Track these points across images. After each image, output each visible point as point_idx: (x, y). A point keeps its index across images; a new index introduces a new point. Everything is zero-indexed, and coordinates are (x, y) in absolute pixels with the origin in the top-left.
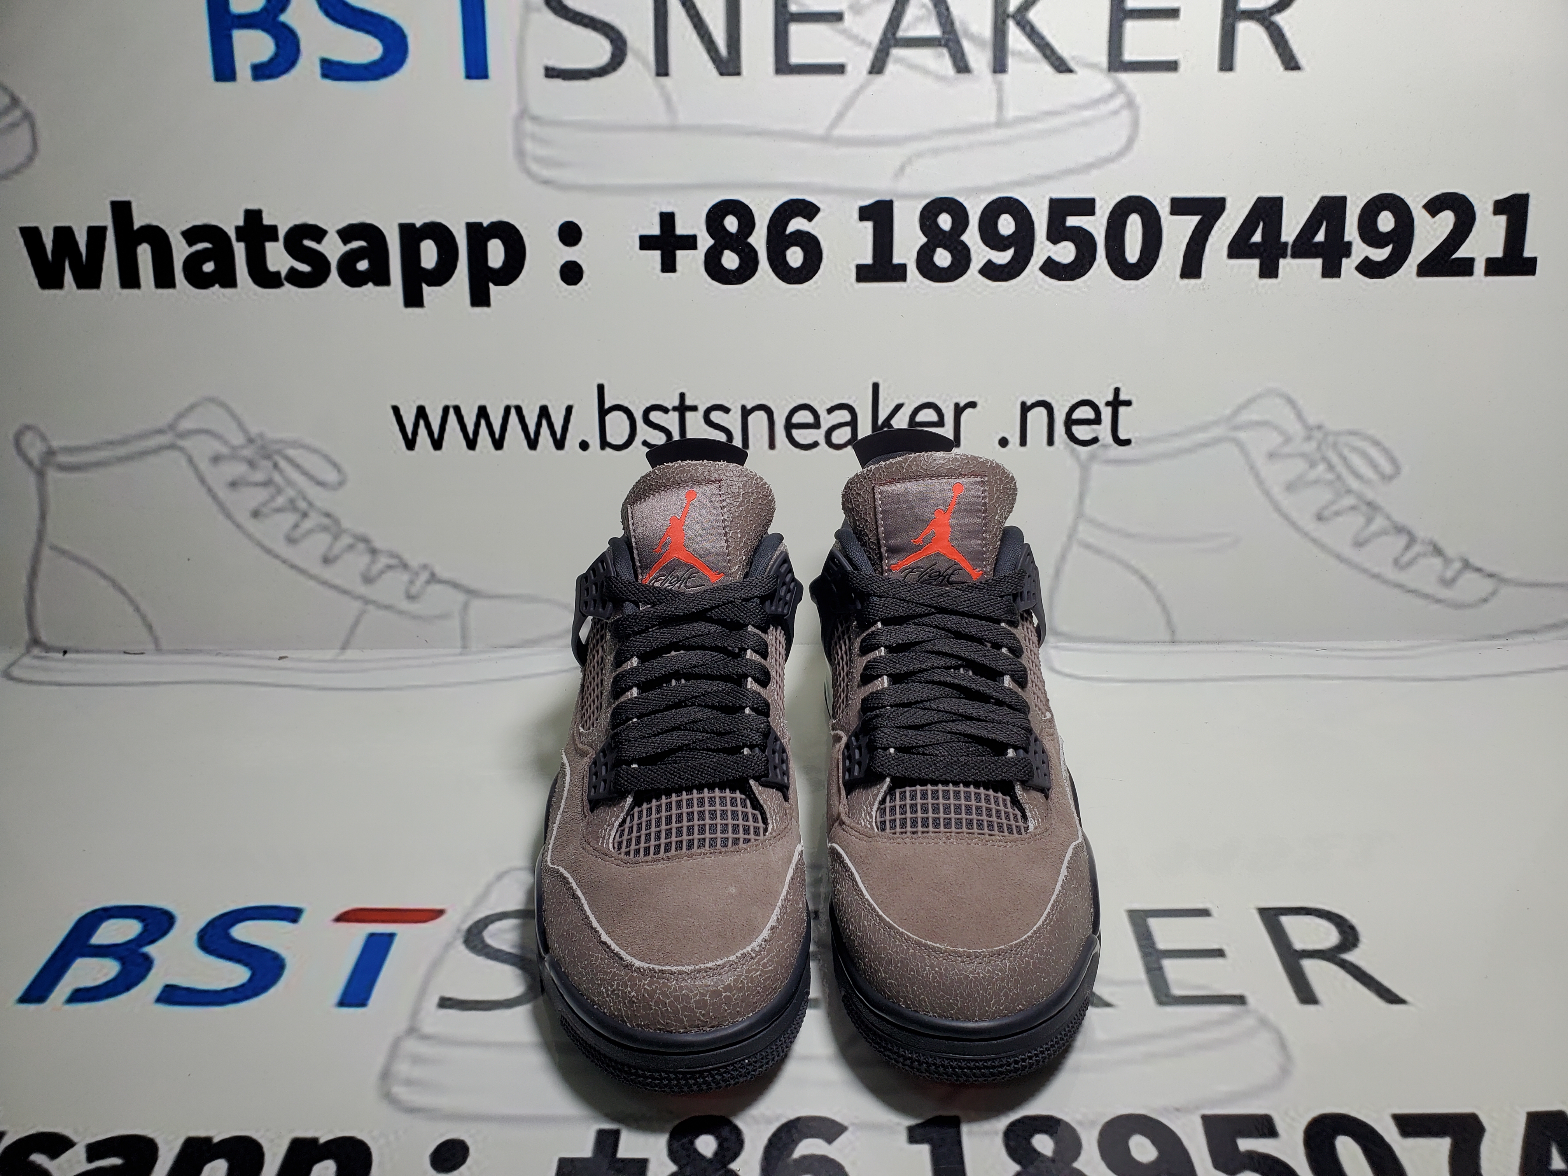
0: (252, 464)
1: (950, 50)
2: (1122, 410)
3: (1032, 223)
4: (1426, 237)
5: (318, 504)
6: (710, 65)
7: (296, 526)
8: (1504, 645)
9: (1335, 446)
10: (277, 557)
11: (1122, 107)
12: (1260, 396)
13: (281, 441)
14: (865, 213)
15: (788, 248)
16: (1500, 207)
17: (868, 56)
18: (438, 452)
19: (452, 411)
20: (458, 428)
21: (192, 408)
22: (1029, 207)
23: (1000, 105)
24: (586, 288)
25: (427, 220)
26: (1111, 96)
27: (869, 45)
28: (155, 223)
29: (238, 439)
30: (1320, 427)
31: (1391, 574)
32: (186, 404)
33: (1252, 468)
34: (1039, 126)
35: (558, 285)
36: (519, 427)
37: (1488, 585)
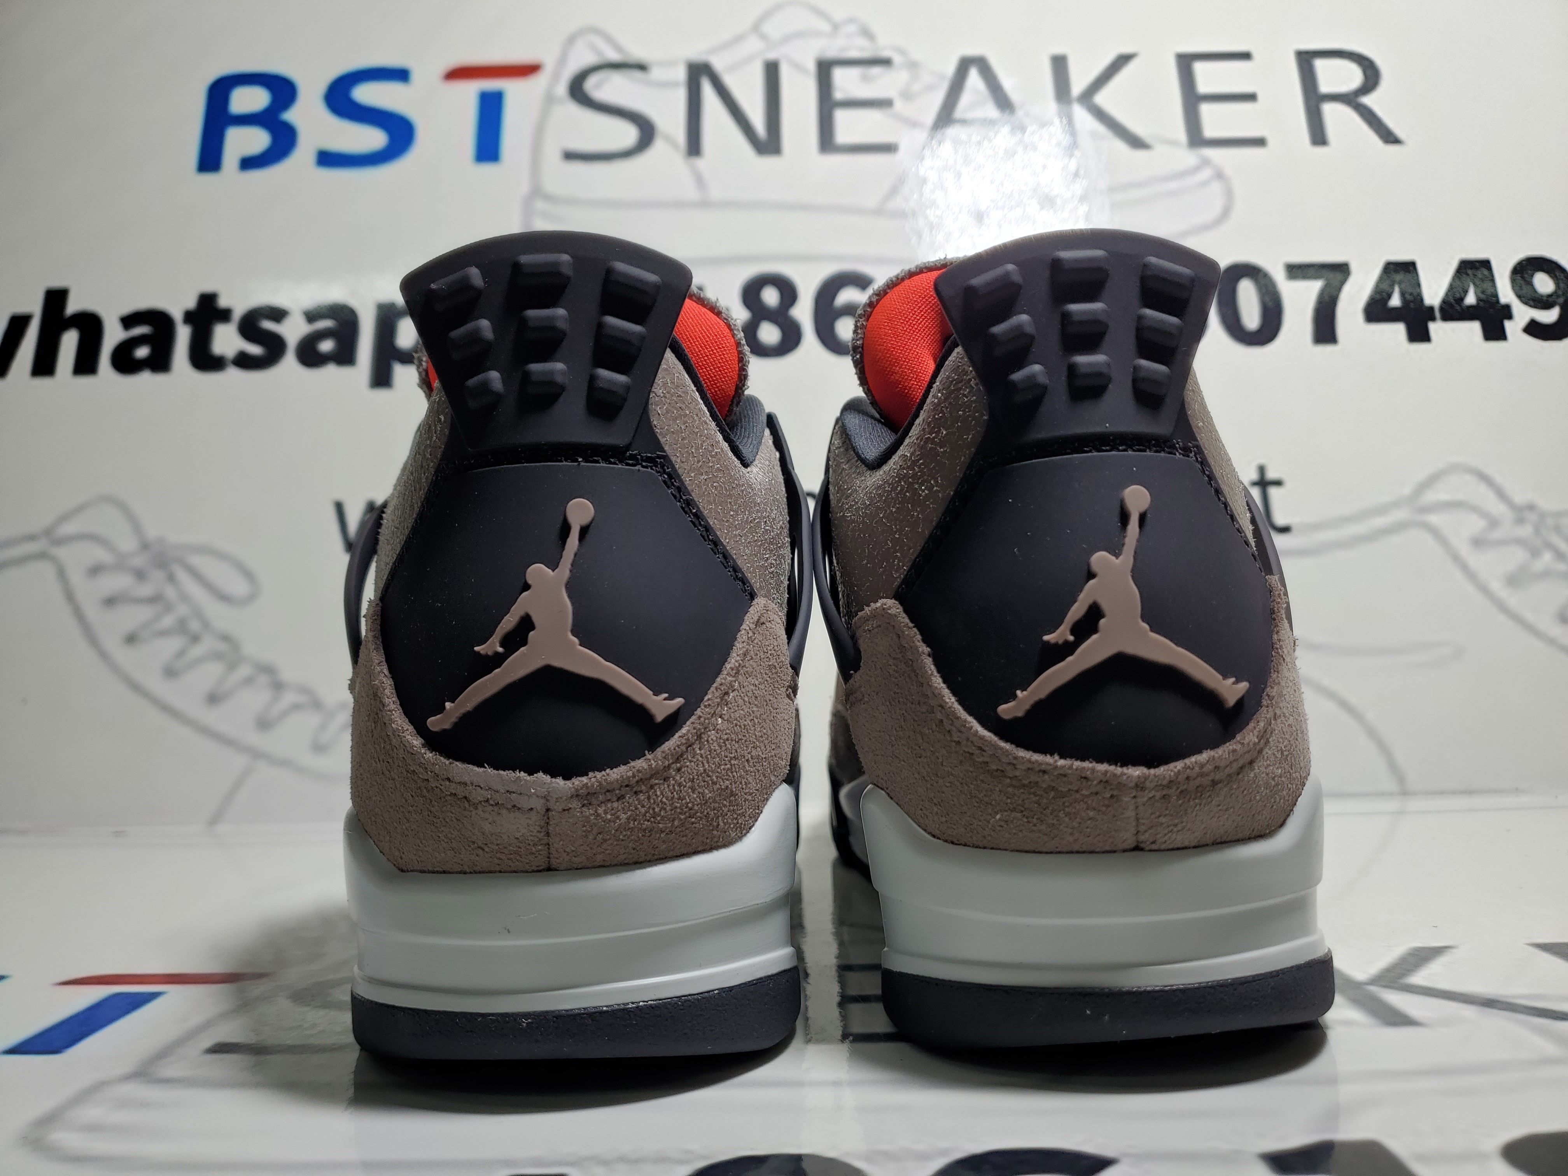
0: (140, 575)
2: (1273, 491)
5: (217, 624)
6: (747, 146)
7: (181, 653)
10: (146, 695)
11: (1212, 179)
12: (1443, 473)
13: (184, 546)
15: (836, 320)
21: (80, 509)
26: (1197, 169)
27: (923, 127)
28: (91, 309)
29: (127, 543)
30: (1531, 507)
32: (73, 505)
33: (1456, 558)
34: (1119, 197)
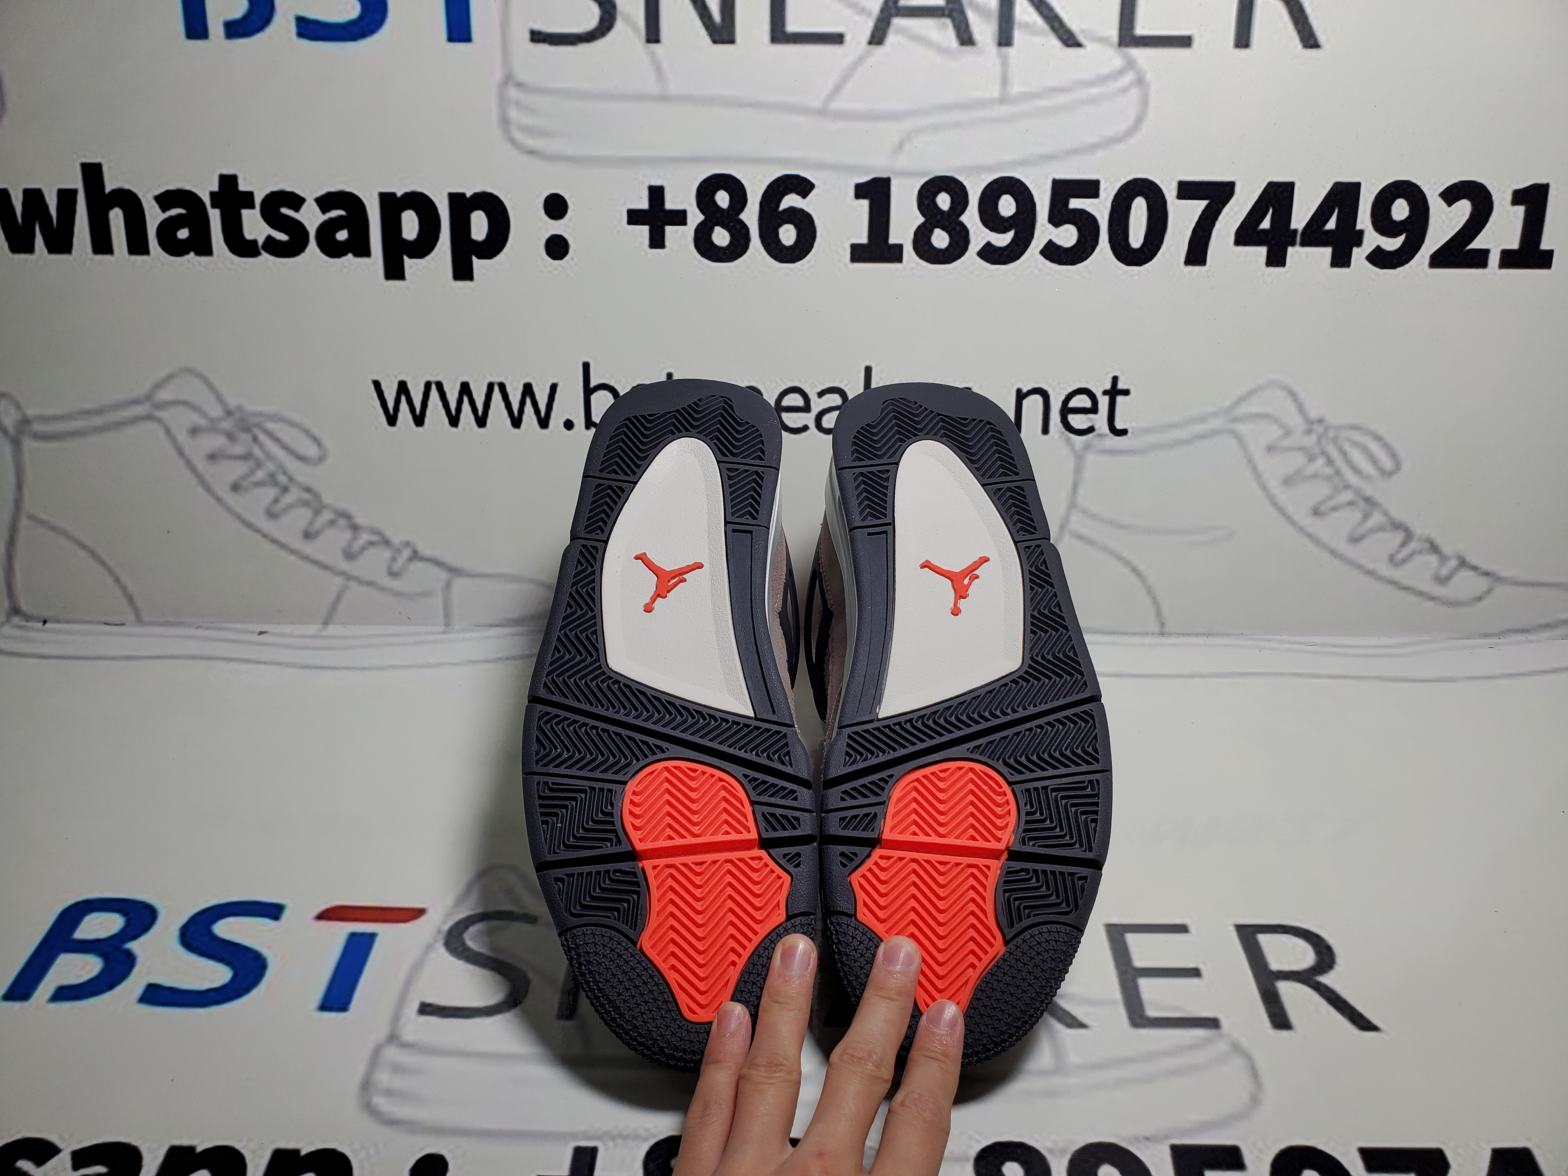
0: (231, 437)
1: (953, 21)
2: (1120, 399)
3: (1033, 205)
4: (1441, 227)
5: (299, 478)
6: (703, 32)
7: (276, 500)
8: (1497, 644)
9: (1335, 440)
10: (257, 531)
11: (1131, 84)
12: (1261, 388)
13: (260, 414)
14: (861, 191)
15: (780, 225)
16: (1519, 197)
17: (868, 26)
18: (420, 429)
19: (434, 387)
20: (440, 404)
21: (169, 378)
22: (1031, 188)
23: (1005, 81)
24: (572, 263)
25: (408, 190)
26: (1121, 72)
27: (869, 14)
28: (127, 187)
29: (216, 411)
30: (1320, 421)
31: (1386, 570)
32: (162, 374)
33: (1250, 461)
34: (1044, 103)
35: (543, 259)
36: (502, 405)
37: (1482, 584)
